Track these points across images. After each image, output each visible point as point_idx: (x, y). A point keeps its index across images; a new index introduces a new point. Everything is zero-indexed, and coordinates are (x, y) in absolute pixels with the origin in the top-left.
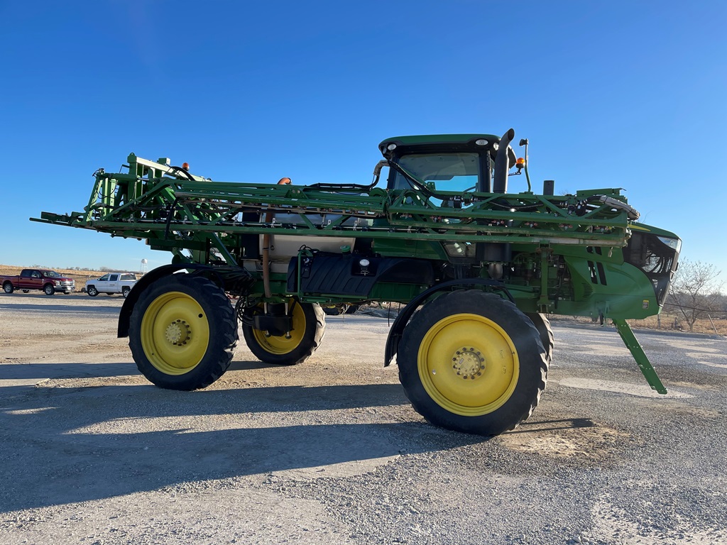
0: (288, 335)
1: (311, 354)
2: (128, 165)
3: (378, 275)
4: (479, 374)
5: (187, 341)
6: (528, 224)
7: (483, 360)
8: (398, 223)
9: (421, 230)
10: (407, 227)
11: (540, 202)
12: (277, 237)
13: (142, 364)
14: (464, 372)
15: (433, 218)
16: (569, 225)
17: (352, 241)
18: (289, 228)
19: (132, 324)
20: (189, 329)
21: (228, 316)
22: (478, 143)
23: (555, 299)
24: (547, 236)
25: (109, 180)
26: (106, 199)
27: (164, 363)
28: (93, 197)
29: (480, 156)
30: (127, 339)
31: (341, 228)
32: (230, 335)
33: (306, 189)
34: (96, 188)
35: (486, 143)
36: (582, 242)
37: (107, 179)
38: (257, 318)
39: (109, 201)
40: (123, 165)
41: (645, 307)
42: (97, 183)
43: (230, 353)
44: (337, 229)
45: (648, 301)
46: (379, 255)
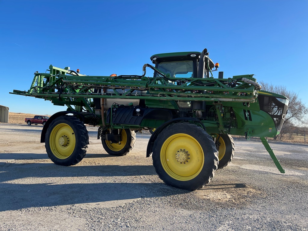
0: (120, 143)
1: (129, 151)
2: (50, 70)
3: (144, 116)
4: (187, 161)
5: (68, 144)
6: (209, 92)
7: (189, 155)
8: (153, 92)
9: (163, 95)
10: (158, 94)
11: (216, 82)
12: (108, 100)
13: (50, 155)
14: (180, 160)
15: (167, 90)
16: (228, 92)
17: (138, 101)
18: (109, 95)
19: (46, 137)
20: (69, 139)
21: (83, 134)
22: (191, 56)
23: (229, 127)
24: (218, 97)
25: (41, 76)
26: (39, 84)
27: (59, 154)
28: (33, 83)
29: (193, 62)
30: (44, 144)
31: (131, 95)
32: (84, 142)
33: (116, 78)
34: (34, 80)
35: (195, 55)
36: (234, 100)
37: (39, 76)
38: (107, 135)
39: (40, 85)
40: (47, 70)
41: (270, 131)
42: (35, 77)
43: (84, 150)
44: (128, 95)
45: (271, 129)
46: (147, 107)
